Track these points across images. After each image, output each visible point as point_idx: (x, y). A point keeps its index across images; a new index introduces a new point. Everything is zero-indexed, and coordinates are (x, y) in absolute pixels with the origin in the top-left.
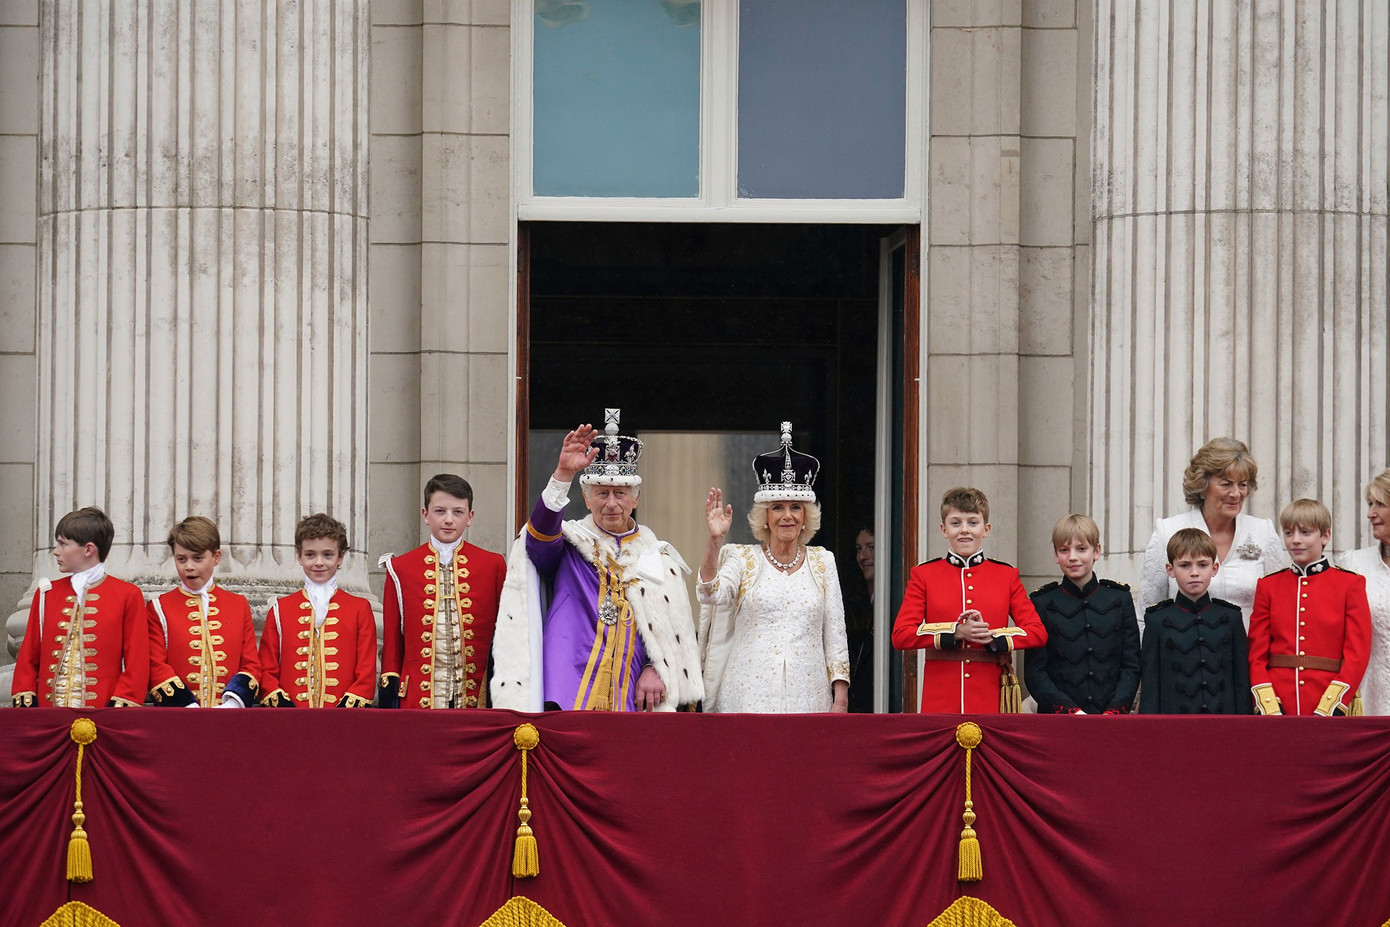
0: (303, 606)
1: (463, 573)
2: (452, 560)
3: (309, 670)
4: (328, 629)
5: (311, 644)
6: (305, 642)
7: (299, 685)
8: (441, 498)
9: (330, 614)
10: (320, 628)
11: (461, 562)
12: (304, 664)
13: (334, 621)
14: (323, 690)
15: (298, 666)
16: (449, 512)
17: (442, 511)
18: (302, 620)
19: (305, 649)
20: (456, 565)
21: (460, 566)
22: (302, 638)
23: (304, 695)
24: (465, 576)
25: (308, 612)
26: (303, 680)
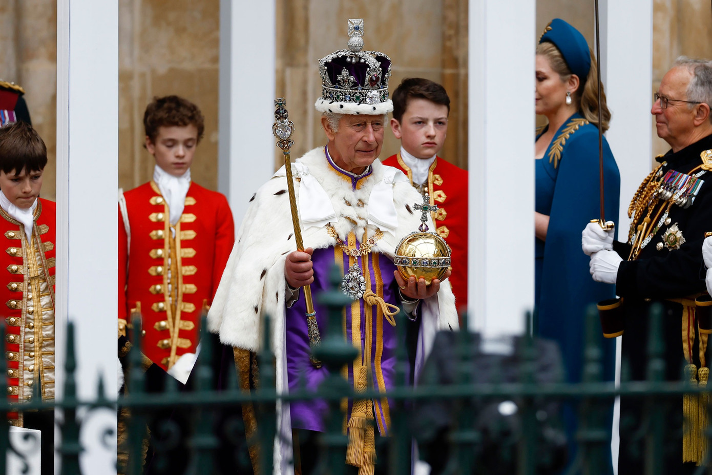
0: (153, 201)
1: (440, 196)
2: (427, 180)
3: (165, 277)
4: (185, 227)
5: (167, 246)
6: (160, 243)
7: (154, 293)
8: (421, 108)
9: (187, 210)
10: (175, 226)
11: (437, 183)
12: (160, 269)
13: (190, 218)
14: (180, 298)
15: (152, 271)
16: (431, 124)
17: (422, 122)
18: (153, 217)
19: (160, 252)
20: (431, 186)
21: (436, 188)
22: (155, 238)
23: (161, 305)
24: (441, 200)
25: (160, 208)
26: (158, 287)
